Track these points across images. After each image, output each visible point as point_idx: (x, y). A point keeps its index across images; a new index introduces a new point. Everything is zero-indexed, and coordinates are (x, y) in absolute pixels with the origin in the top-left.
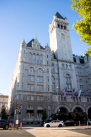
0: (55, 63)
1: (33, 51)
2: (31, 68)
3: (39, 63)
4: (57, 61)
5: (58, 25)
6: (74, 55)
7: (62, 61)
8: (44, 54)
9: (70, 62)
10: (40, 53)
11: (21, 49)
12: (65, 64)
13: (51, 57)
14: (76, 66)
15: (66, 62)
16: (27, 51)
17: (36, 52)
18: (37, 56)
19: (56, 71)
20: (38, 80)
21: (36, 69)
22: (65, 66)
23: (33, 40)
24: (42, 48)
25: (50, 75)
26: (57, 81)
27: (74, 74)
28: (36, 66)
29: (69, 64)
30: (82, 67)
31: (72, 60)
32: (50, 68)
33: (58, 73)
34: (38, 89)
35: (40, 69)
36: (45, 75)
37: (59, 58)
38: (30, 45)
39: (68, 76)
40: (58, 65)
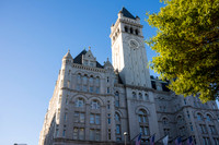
0: (121, 90)
1: (83, 71)
2: (80, 99)
3: (94, 91)
4: (125, 87)
5: (126, 29)
6: (152, 77)
7: (132, 87)
8: (102, 75)
9: (146, 90)
10: (95, 74)
11: (63, 67)
12: (138, 92)
13: (114, 80)
14: (156, 95)
15: (139, 88)
16: (74, 70)
17: (89, 73)
18: (91, 80)
19: (123, 105)
20: (92, 119)
21: (88, 102)
22: (138, 96)
23: (84, 52)
24: (98, 65)
25: (113, 111)
26: (123, 122)
27: (152, 109)
28: (88, 96)
29: (144, 93)
30: (166, 97)
31: (150, 86)
32: (112, 100)
33: (126, 109)
34: (91, 135)
35: (95, 101)
36: (103, 112)
37: (127, 83)
38: (78, 60)
39: (144, 114)
40: (125, 94)
